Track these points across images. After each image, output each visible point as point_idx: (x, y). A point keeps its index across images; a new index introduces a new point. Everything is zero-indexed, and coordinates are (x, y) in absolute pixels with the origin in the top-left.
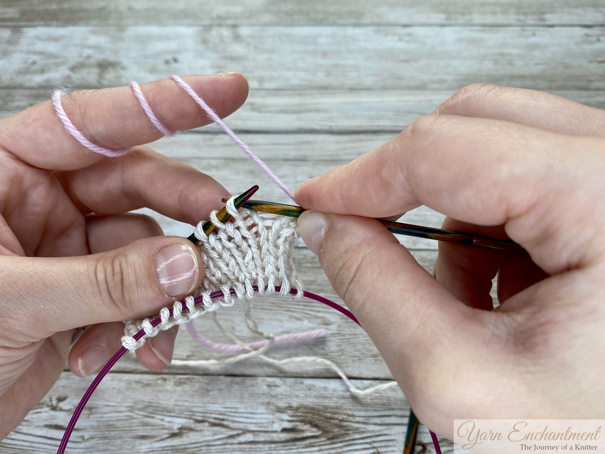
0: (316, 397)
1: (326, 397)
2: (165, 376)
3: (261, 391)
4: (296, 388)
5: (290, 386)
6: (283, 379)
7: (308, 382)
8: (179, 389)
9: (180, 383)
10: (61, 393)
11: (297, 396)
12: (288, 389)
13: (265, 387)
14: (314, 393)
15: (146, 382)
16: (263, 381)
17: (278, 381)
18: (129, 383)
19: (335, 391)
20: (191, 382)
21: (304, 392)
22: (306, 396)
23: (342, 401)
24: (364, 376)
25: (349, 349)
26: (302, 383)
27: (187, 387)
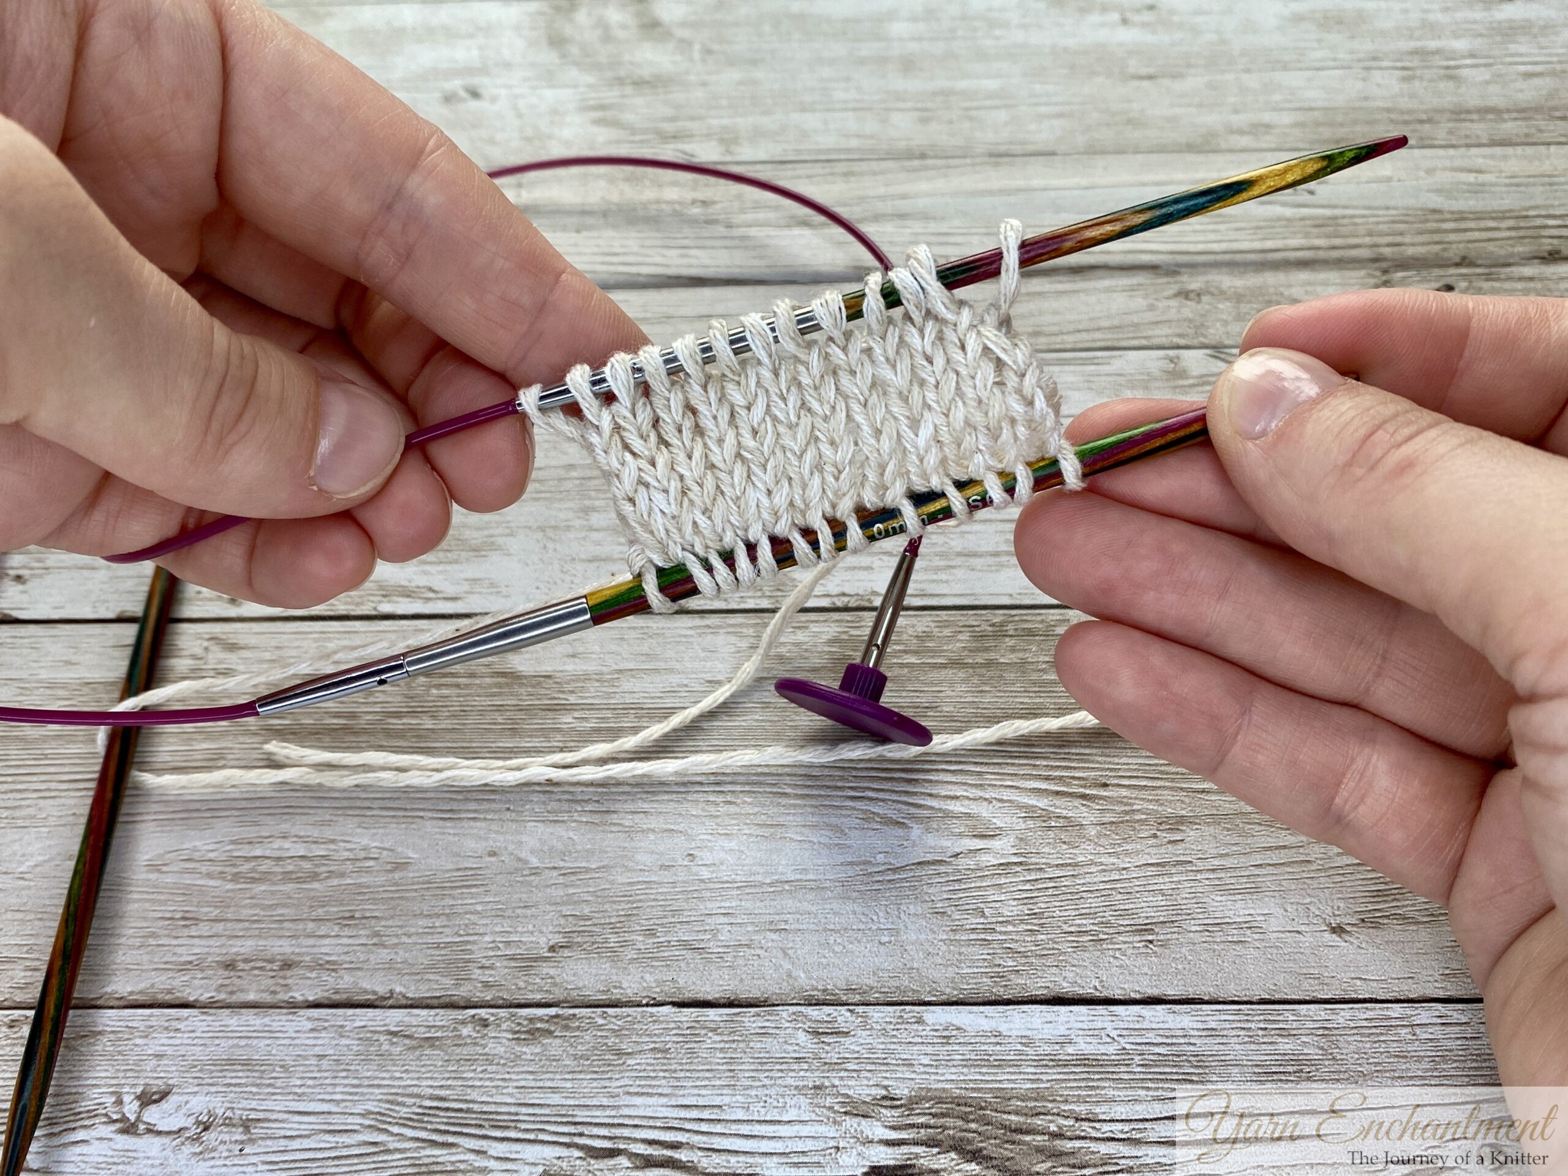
0: (967, 1063)
1: (1001, 1064)
2: (483, 1012)
3: (791, 1051)
4: (903, 1036)
5: (884, 1032)
6: (860, 1009)
7: (937, 1016)
8: (529, 1051)
9: (533, 1034)
10: (152, 1078)
11: (908, 1064)
12: (877, 1043)
13: (802, 1037)
14: (961, 1052)
15: (421, 1032)
16: (795, 1018)
17: (842, 1016)
18: (367, 1037)
19: (1027, 1041)
20: (567, 1028)
21: (930, 1049)
22: (937, 1063)
23: (1054, 1074)
24: (1118, 994)
25: (1058, 910)
26: (920, 1021)
27: (554, 1046)
